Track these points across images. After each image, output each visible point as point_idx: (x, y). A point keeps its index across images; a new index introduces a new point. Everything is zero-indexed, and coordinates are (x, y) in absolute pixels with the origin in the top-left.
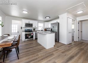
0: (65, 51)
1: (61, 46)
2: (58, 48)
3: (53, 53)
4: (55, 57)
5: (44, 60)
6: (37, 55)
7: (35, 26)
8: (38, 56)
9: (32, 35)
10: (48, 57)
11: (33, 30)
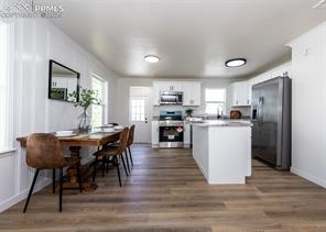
0: (294, 213)
1: (287, 188)
2: (260, 194)
3: (225, 202)
4: (222, 216)
5: (176, 209)
6: (165, 192)
7: (192, 102)
8: (167, 195)
9: (179, 130)
10: (196, 205)
11: (184, 114)
